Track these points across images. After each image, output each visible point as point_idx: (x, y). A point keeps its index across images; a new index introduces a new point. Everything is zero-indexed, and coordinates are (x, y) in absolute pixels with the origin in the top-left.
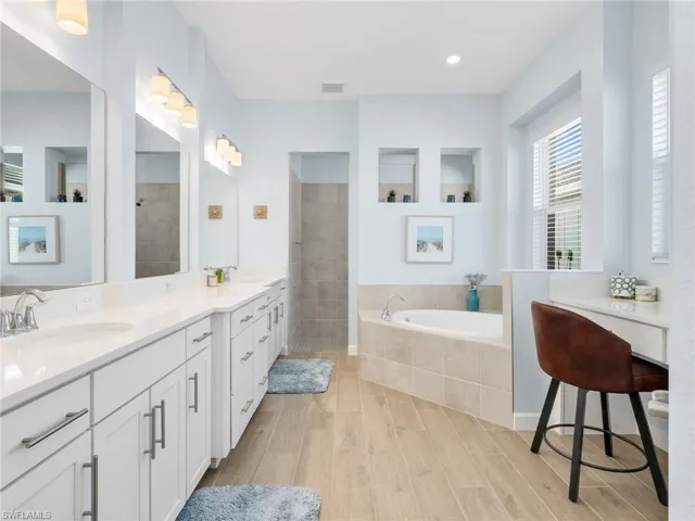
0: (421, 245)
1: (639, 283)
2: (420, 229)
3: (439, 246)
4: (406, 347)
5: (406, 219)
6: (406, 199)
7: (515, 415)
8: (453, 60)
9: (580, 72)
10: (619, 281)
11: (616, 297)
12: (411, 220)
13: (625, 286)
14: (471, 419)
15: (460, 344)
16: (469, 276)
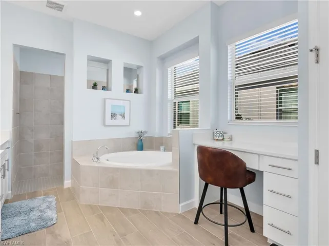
0: (113, 116)
1: (225, 133)
2: (113, 106)
3: (123, 117)
4: (114, 178)
5: (104, 100)
6: (104, 88)
7: (180, 205)
8: (138, 13)
9: (198, 36)
10: (218, 132)
11: (217, 140)
12: (107, 101)
13: (221, 135)
14: (157, 213)
15: (150, 172)
16: (138, 132)
